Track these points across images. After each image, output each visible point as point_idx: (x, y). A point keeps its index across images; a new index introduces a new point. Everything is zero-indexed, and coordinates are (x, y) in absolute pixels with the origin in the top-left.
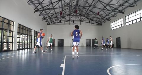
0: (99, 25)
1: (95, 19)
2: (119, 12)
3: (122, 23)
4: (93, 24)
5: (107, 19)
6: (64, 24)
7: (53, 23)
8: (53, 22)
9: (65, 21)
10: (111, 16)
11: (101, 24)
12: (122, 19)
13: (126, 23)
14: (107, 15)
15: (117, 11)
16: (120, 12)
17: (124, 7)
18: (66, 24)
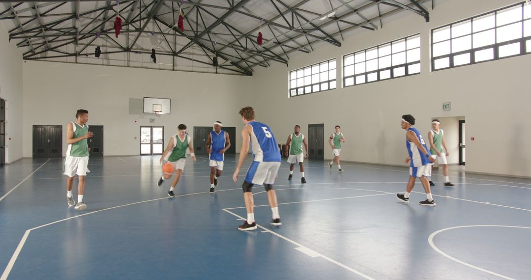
0: (243, 74)
1: (229, 51)
2: (323, 38)
3: (333, 75)
4: (220, 70)
5: (278, 58)
6: (105, 62)
7: (50, 53)
8: (52, 49)
9: (109, 50)
10: (295, 49)
11: (248, 72)
12: (333, 64)
13: (344, 78)
14: (279, 43)
15: (318, 33)
16: (328, 40)
17: (343, 25)
18: (112, 62)
